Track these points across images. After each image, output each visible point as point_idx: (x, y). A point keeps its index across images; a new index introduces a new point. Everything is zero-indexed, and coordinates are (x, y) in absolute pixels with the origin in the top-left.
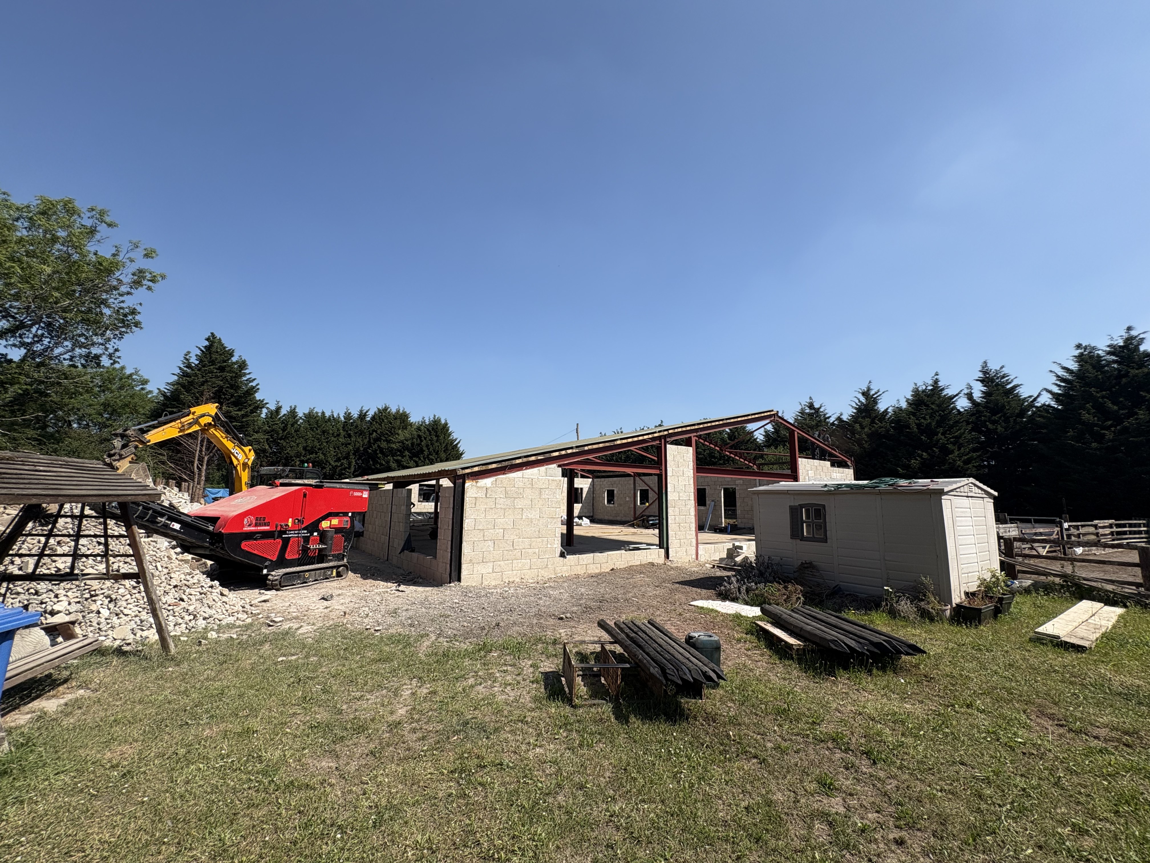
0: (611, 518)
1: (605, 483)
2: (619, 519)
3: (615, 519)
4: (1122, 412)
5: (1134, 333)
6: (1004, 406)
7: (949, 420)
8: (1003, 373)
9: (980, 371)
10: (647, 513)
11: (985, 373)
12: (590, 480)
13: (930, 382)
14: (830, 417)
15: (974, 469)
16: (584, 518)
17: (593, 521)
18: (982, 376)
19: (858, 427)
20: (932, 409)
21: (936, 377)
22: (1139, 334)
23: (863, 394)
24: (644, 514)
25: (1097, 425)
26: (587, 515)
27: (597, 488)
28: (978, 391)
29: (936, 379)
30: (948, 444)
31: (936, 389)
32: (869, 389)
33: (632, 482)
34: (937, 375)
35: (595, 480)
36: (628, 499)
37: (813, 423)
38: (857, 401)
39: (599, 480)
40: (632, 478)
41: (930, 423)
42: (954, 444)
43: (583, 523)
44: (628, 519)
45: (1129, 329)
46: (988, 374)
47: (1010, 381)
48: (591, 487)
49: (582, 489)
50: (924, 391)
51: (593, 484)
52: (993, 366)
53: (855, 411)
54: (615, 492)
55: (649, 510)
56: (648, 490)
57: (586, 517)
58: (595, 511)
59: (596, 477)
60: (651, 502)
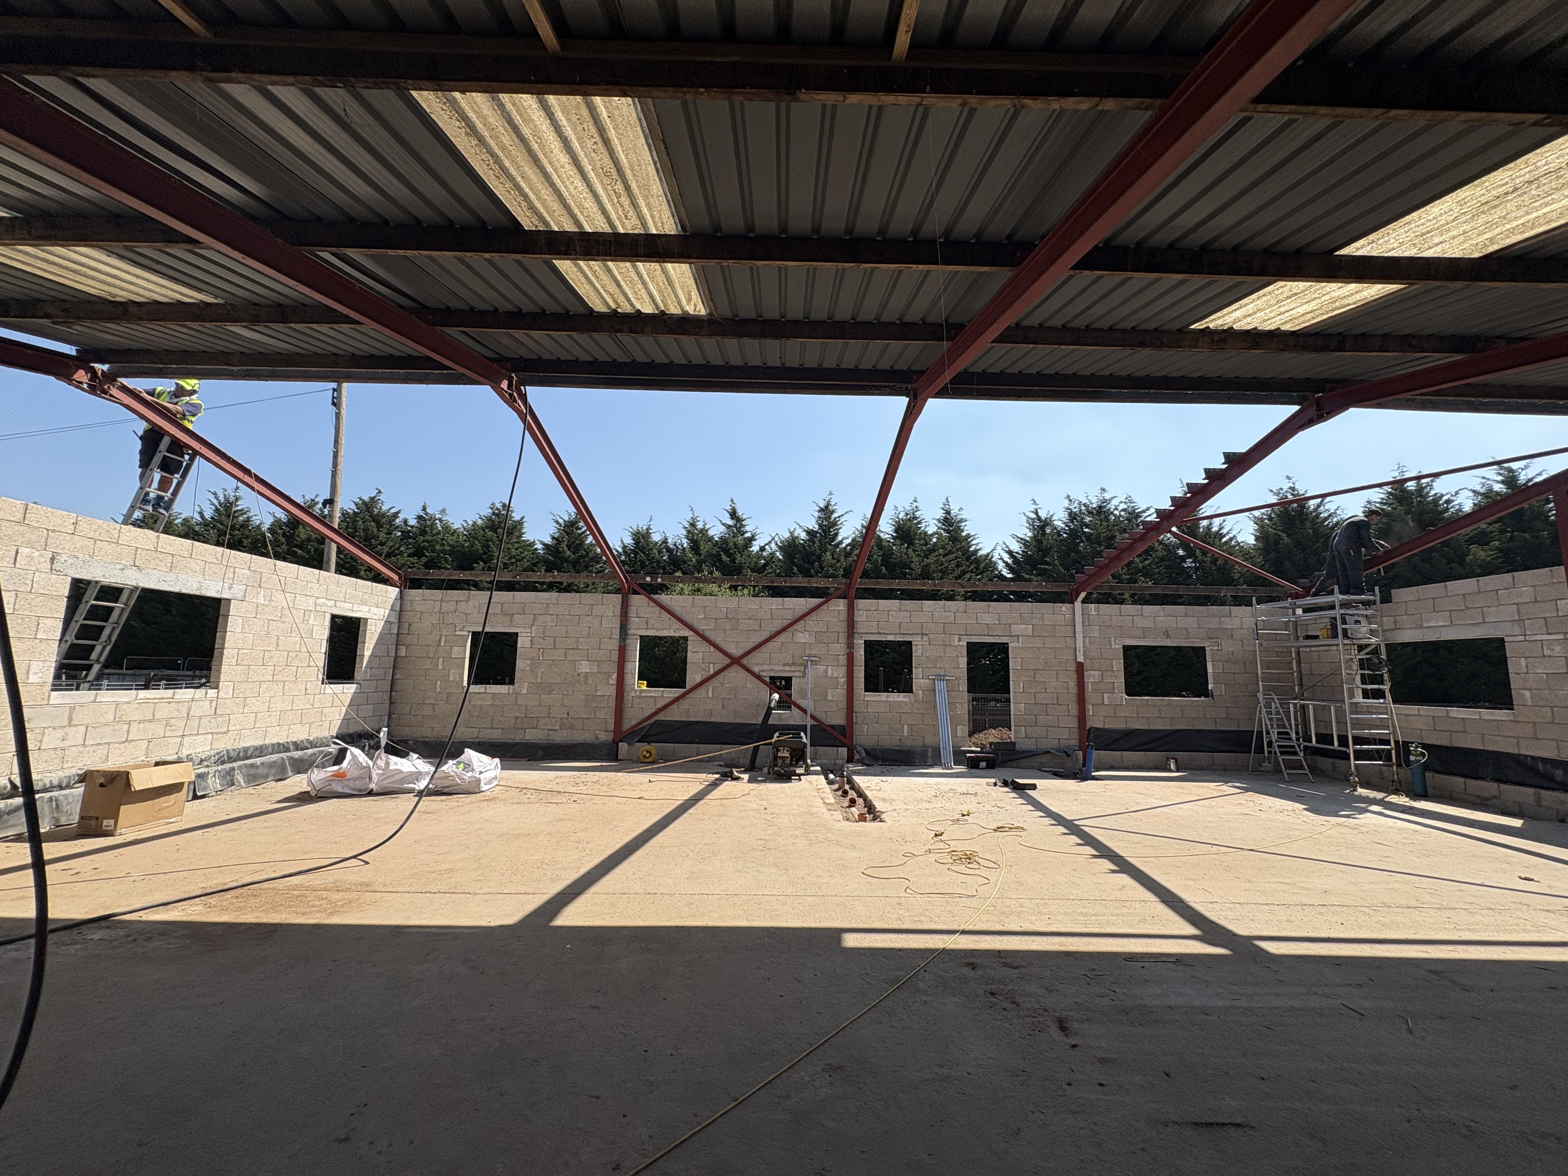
1: (462, 607)
3: (516, 738)
12: (387, 591)
24: (660, 717)
27: (421, 624)
33: (612, 610)
35: (414, 593)
36: (586, 668)
39: (430, 593)
40: (617, 596)
44: (581, 737)
48: (394, 619)
51: (403, 610)
54: (522, 642)
56: (685, 639)
58: (401, 708)
59: (416, 584)
60: (698, 679)
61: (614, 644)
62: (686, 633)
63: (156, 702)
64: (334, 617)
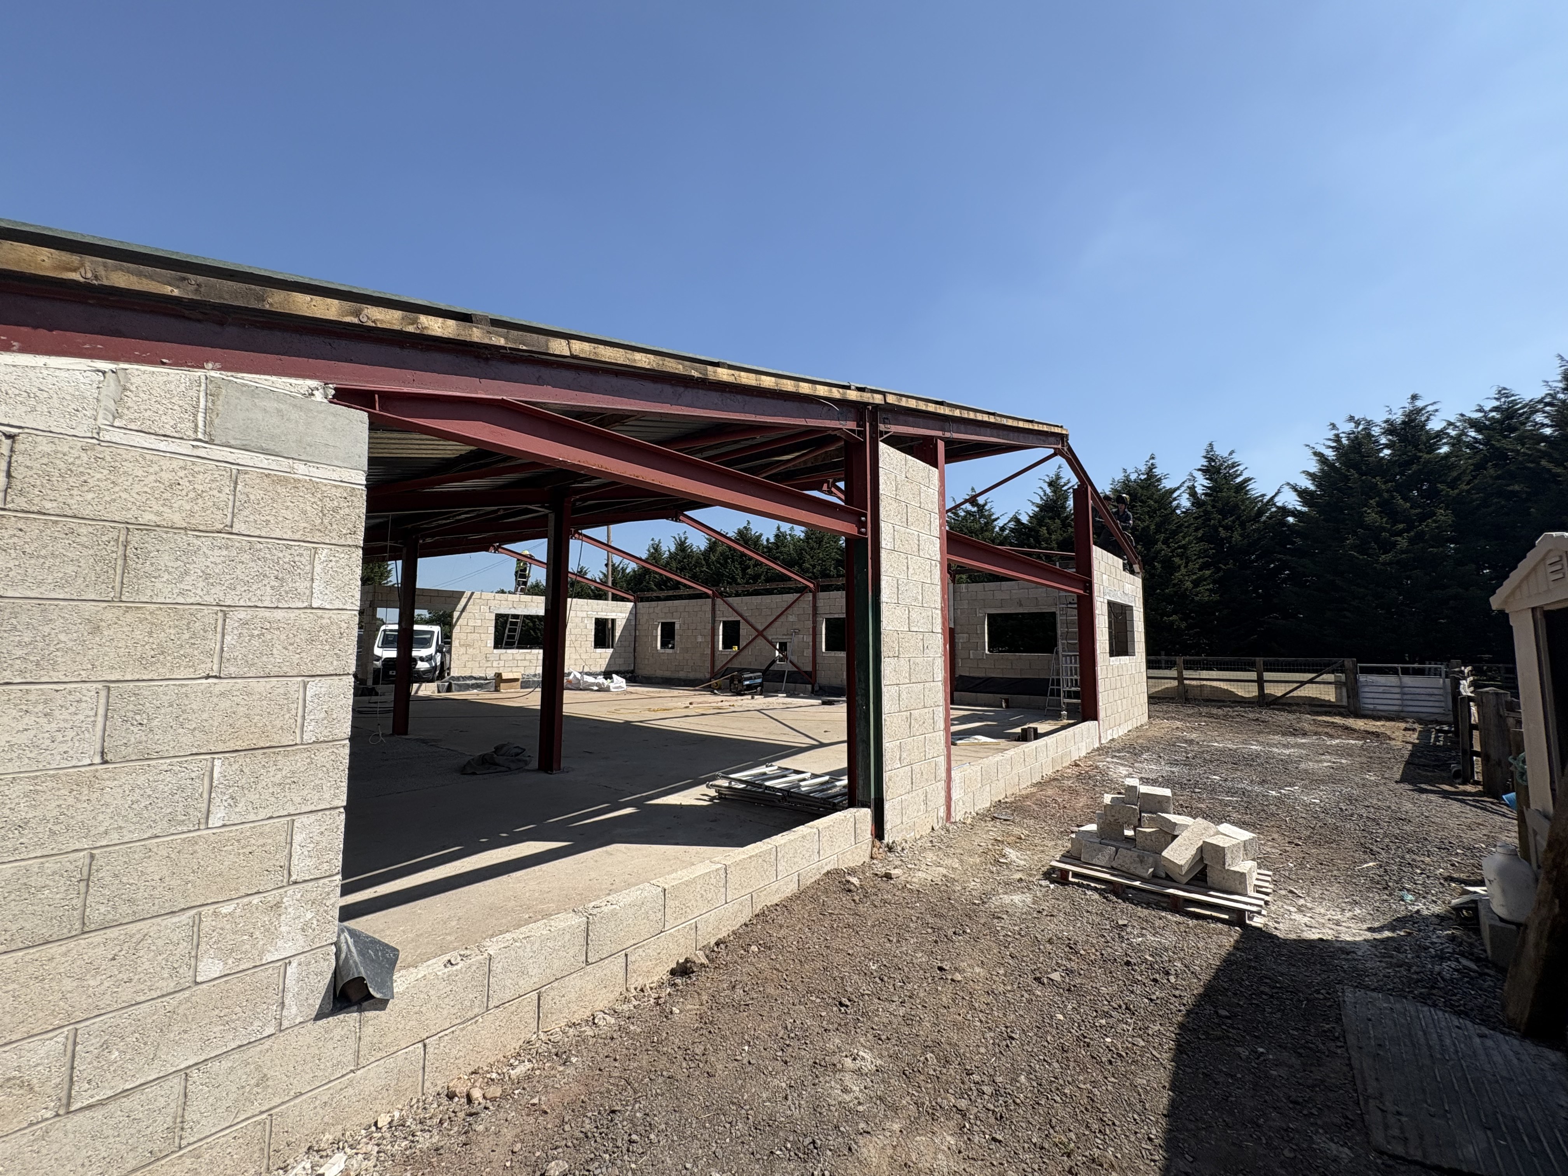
0: (668, 674)
1: (657, 610)
2: (682, 675)
3: (676, 675)
4: (1413, 511)
5: (1419, 404)
6: (1236, 506)
7: (1169, 524)
8: (1232, 460)
9: (1205, 457)
10: (735, 664)
11: (1210, 460)
12: (630, 605)
13: (1143, 468)
14: (998, 518)
15: (1207, 593)
16: (614, 676)
17: (632, 678)
18: (1206, 464)
19: (1045, 532)
20: (1149, 506)
21: (1151, 461)
22: (1427, 406)
23: (1050, 484)
24: (729, 666)
25: (1384, 529)
26: (622, 669)
27: (643, 619)
28: (1202, 483)
29: (1152, 464)
30: (1174, 556)
31: (1151, 480)
32: (1058, 477)
33: (708, 608)
34: (1153, 458)
35: (640, 604)
36: (700, 639)
37: (977, 526)
38: (1042, 494)
39: (647, 604)
40: (710, 600)
41: (1148, 527)
42: (1181, 556)
43: (612, 685)
44: (699, 676)
45: (1414, 397)
46: (1214, 461)
47: (1239, 472)
48: (633, 618)
49: (613, 621)
50: (1135, 481)
51: (635, 613)
52: (1221, 451)
53: (1037, 509)
54: (677, 627)
55: (740, 658)
56: (738, 622)
57: (617, 673)
58: (638, 660)
59: (642, 600)
60: (745, 644)
61: (709, 626)
62: (739, 618)
63: (525, 654)
64: (597, 619)
